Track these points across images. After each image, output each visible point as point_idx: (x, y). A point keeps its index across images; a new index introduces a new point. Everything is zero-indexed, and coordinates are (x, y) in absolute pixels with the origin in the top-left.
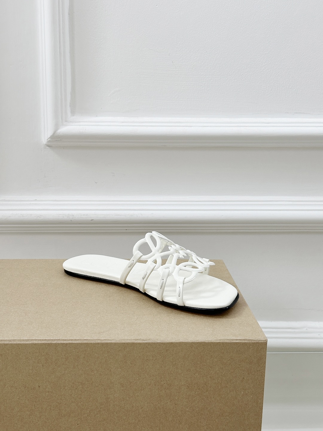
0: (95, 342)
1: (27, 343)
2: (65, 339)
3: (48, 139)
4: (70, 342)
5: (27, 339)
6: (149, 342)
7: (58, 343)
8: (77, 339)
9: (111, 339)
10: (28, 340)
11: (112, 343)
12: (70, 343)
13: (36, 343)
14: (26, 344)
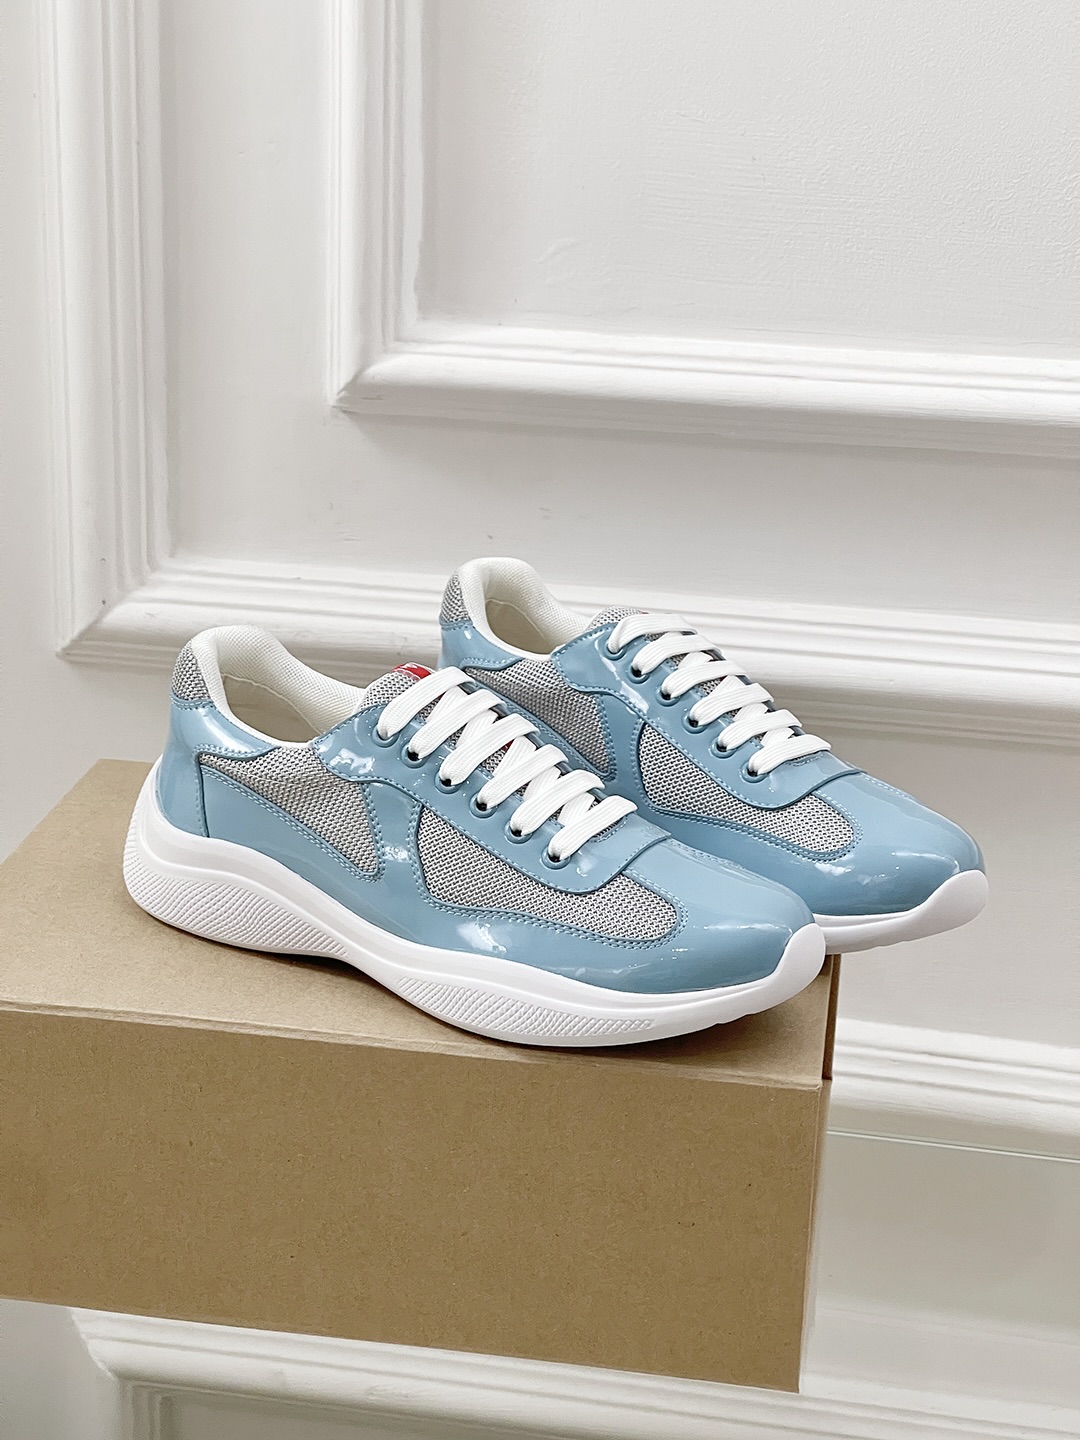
0: (338, 1042)
1: (160, 1023)
2: (262, 1024)
3: (339, 393)
4: (274, 1034)
5: (160, 1013)
6: (484, 1057)
7: (241, 1034)
8: (293, 1027)
9: (382, 1037)
10: (164, 1016)
11: (383, 1049)
12: (272, 1038)
13: (183, 1028)
14: (158, 1026)
